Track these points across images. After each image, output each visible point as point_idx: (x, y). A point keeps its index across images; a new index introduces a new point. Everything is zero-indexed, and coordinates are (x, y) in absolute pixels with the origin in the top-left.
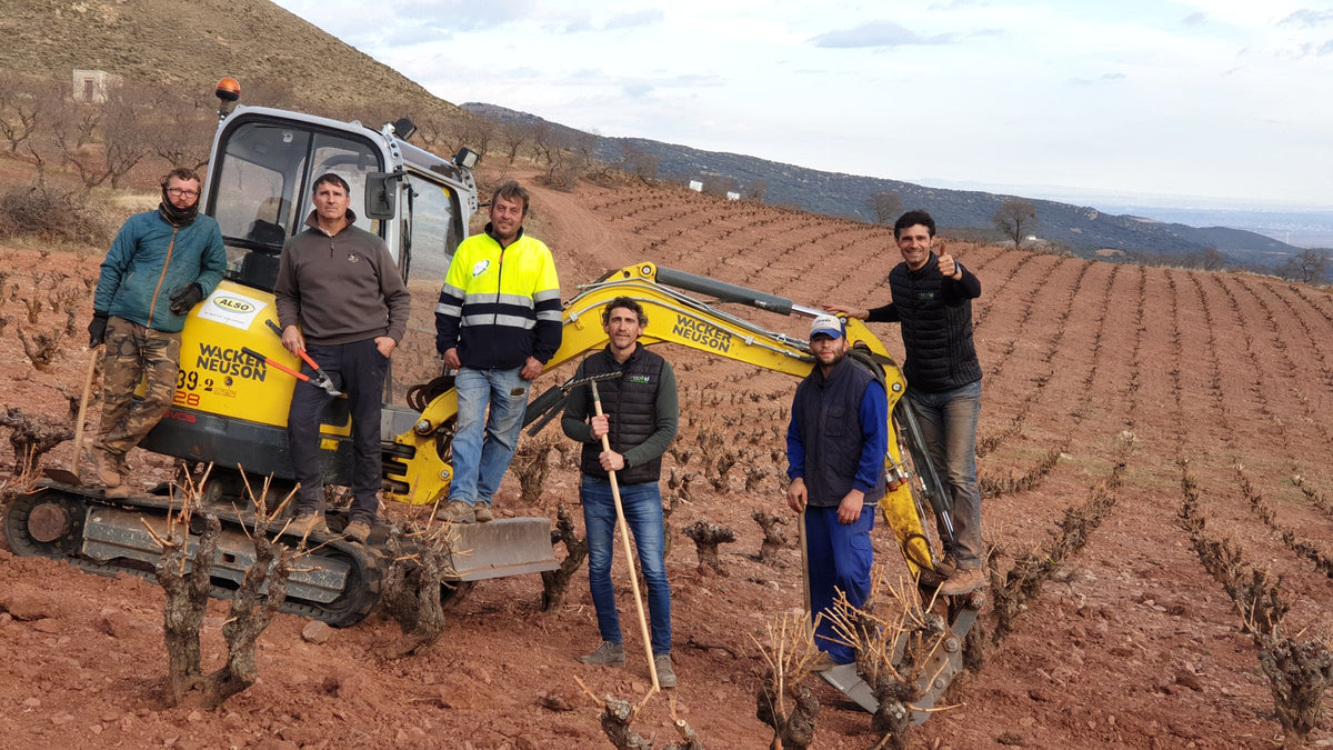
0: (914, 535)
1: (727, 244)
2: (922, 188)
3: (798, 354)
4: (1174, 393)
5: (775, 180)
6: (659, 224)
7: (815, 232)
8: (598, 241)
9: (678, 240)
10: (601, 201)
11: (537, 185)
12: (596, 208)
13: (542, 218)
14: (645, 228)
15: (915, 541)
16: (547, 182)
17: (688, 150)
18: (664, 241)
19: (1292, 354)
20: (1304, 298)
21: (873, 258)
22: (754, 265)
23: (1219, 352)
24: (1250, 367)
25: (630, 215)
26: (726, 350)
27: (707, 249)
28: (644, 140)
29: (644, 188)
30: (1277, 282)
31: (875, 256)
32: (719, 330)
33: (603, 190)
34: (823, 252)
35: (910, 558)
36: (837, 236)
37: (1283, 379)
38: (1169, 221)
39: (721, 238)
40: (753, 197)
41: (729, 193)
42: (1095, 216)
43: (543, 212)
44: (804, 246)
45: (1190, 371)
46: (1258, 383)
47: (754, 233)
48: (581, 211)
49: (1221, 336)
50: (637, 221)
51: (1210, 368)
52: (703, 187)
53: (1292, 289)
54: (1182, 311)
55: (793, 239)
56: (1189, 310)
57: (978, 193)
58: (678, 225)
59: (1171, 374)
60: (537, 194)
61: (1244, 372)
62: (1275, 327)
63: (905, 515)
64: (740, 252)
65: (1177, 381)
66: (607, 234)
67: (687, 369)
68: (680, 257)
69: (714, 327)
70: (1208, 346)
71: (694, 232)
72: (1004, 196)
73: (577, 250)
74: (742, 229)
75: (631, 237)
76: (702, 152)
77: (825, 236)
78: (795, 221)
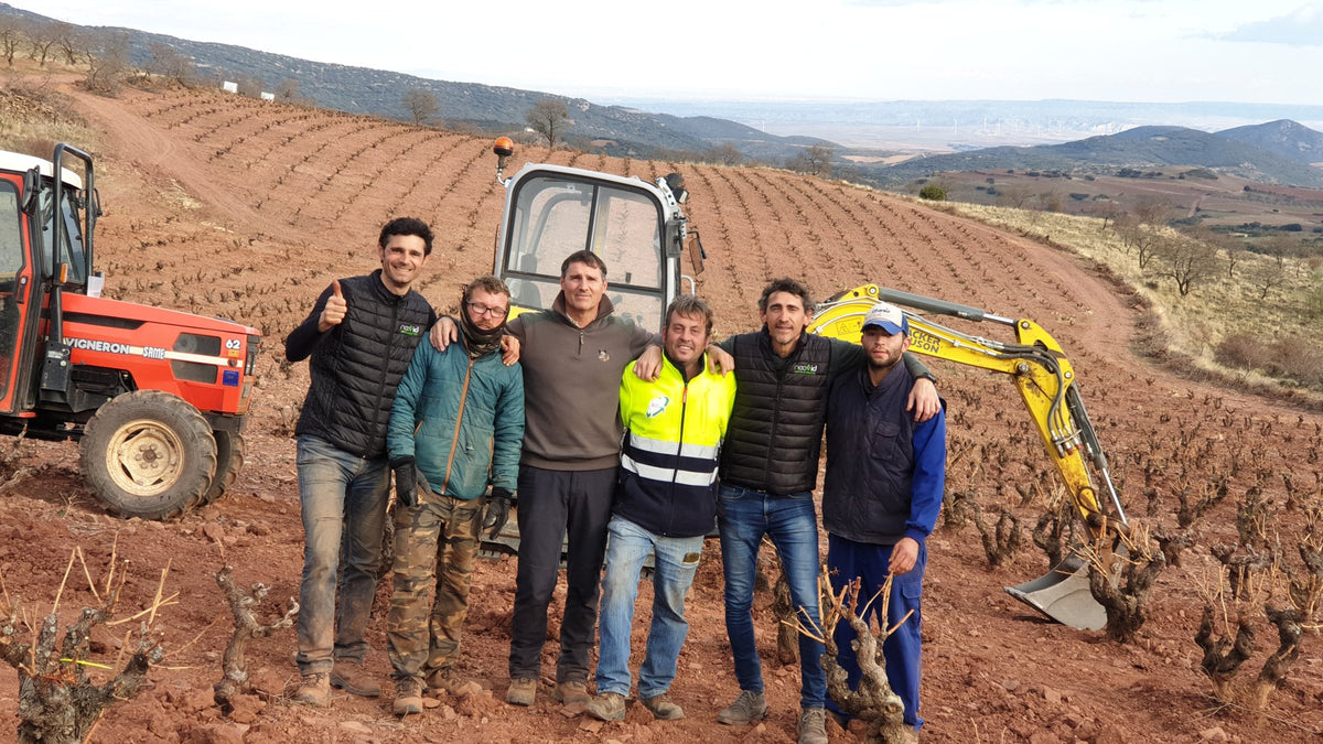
0: (1083, 488)
1: (289, 150)
2: (419, 79)
3: (995, 353)
4: (734, 287)
5: (267, 71)
6: (218, 131)
7: (371, 136)
8: (160, 151)
9: (241, 147)
10: (151, 107)
11: (80, 91)
12: (149, 115)
13: (96, 126)
14: (205, 136)
15: (1084, 492)
16: (89, 87)
17: (173, 40)
18: (229, 149)
19: (826, 246)
20: (820, 191)
21: (436, 163)
22: (323, 172)
23: (765, 247)
24: (793, 259)
25: (186, 122)
26: (936, 351)
27: (272, 156)
28: (124, 29)
29: (185, 91)
30: (792, 176)
31: (437, 160)
32: (930, 336)
33: (150, 95)
34: (385, 157)
35: (1081, 504)
36: (394, 140)
37: (823, 270)
38: (655, 111)
39: (284, 145)
40: (285, 96)
41: (263, 94)
42: (587, 108)
43: (95, 120)
44: (366, 152)
45: (743, 266)
46: (804, 275)
47: (315, 139)
48: (134, 118)
49: (763, 232)
50: (193, 129)
51: (759, 262)
52: (239, 89)
53: (807, 183)
54: (724, 208)
55: (354, 143)
56: (729, 207)
57: (474, 85)
58: (237, 132)
59: (728, 269)
60: (84, 101)
61: (789, 264)
62: (806, 221)
63: (1077, 473)
64: (306, 159)
65: (734, 275)
66: (168, 143)
67: (295, 283)
68: (249, 166)
69: (926, 334)
70: (753, 241)
71: (254, 140)
72: (499, 88)
73: (140, 161)
74: (301, 135)
75: (194, 146)
76: (188, 42)
77: (383, 140)
78: (348, 125)
